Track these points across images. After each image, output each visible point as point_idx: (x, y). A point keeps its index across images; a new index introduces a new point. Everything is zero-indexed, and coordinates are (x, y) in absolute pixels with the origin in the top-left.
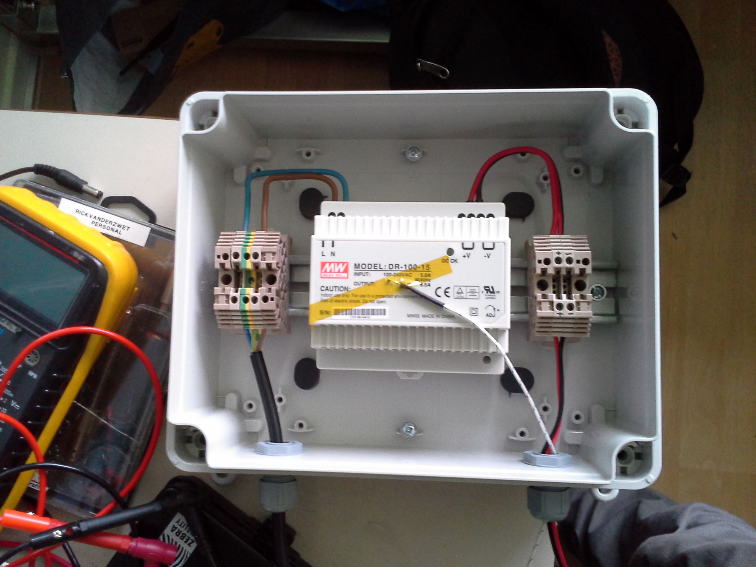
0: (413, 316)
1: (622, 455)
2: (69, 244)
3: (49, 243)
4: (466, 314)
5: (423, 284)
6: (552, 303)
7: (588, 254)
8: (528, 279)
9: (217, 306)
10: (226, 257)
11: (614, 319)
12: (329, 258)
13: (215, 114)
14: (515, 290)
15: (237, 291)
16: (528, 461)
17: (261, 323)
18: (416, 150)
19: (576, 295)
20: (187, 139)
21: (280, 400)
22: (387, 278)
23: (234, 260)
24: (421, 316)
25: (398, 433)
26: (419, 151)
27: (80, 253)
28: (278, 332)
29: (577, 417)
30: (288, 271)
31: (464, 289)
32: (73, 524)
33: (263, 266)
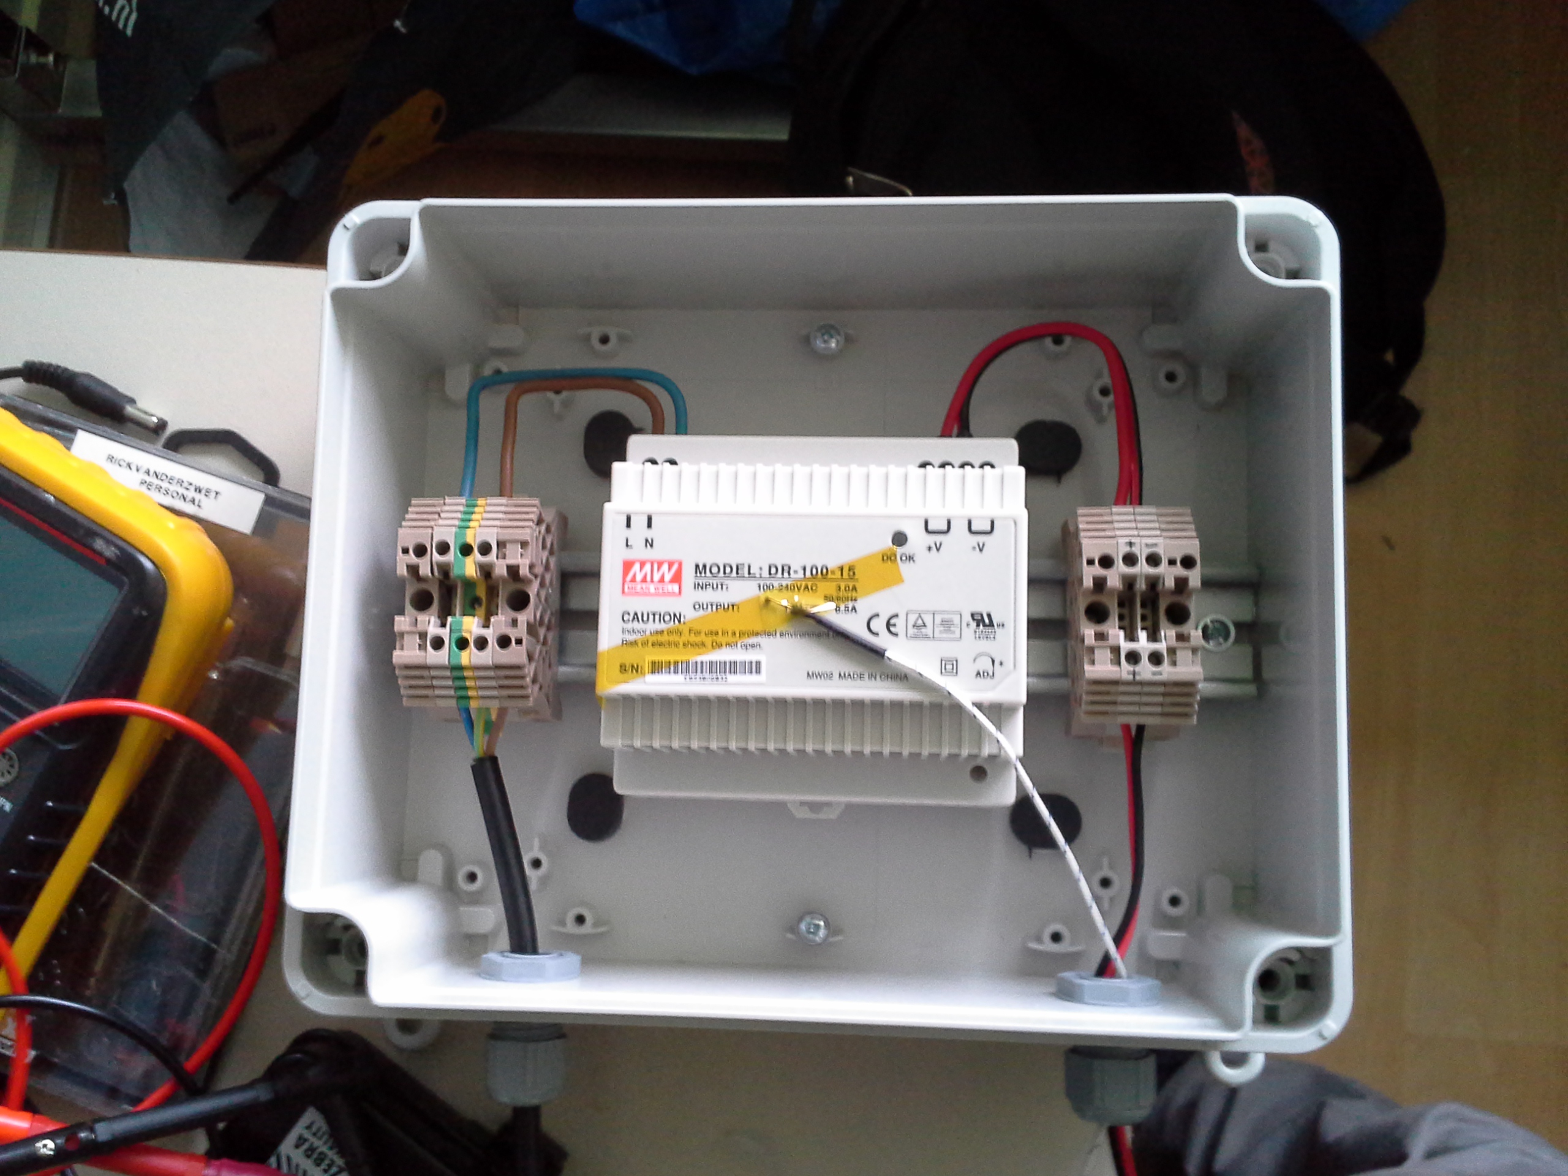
0: (819, 675)
1: (1267, 980)
2: (86, 523)
3: (44, 521)
4: (931, 673)
5: (842, 608)
6: (1116, 650)
7: (1193, 548)
8: (1068, 603)
9: (400, 657)
10: (421, 551)
11: (1251, 689)
12: (639, 552)
13: (403, 249)
14: (1037, 628)
15: (443, 625)
16: (1067, 993)
17: (495, 693)
18: (832, 332)
19: (1168, 633)
20: (341, 299)
21: (537, 863)
22: (763, 595)
23: (437, 557)
24: (836, 675)
25: (789, 936)
26: (839, 334)
27: (108, 542)
28: (532, 716)
29: (1174, 901)
30: (556, 583)
31: (928, 619)
32: (81, 1126)
33: (500, 570)
